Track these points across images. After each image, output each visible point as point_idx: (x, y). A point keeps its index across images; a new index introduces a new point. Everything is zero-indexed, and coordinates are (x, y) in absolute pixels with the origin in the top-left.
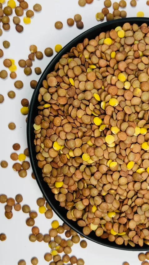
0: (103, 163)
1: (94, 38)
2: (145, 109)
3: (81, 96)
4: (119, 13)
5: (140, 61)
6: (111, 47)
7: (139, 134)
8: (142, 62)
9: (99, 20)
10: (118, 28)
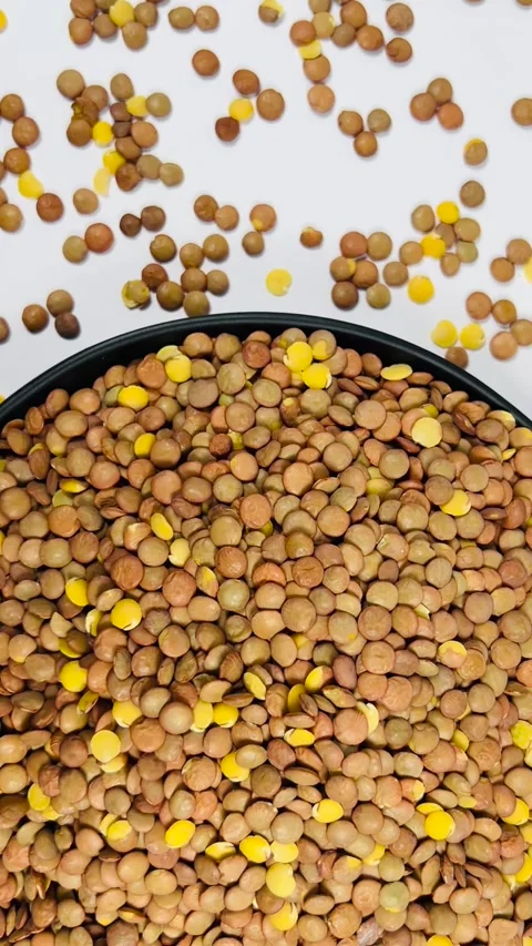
0: (89, 822)
1: (90, 385)
2: (234, 636)
3: (26, 589)
4: (202, 280)
5: (224, 471)
6: (144, 415)
7: (207, 725)
8: (230, 472)
9: (134, 305)
10: (168, 351)
